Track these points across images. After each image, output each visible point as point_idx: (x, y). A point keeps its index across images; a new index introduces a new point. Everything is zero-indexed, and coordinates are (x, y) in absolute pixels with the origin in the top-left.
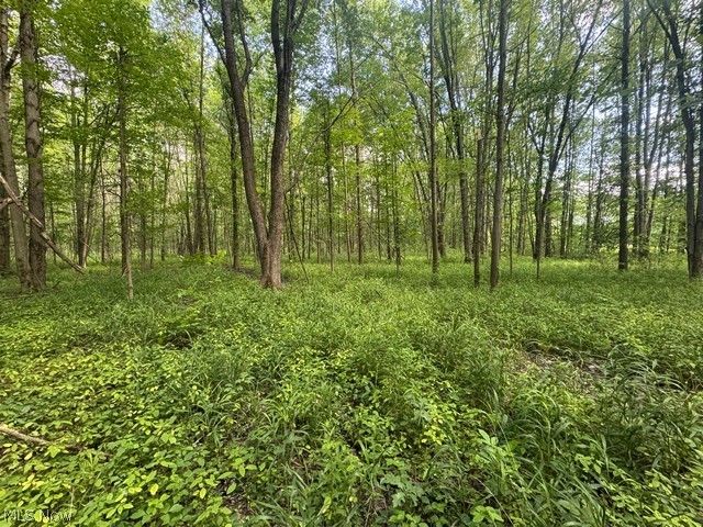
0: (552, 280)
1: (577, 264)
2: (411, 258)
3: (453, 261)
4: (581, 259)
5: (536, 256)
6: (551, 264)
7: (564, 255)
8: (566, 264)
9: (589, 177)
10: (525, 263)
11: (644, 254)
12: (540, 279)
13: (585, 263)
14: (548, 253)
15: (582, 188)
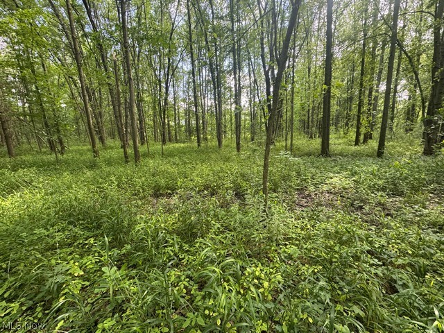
0: (171, 155)
1: (182, 145)
2: (75, 148)
3: (111, 148)
4: (184, 143)
5: (164, 142)
6: (170, 146)
7: (177, 141)
8: (177, 145)
9: (184, 100)
10: (158, 146)
11: (206, 139)
12: (163, 155)
13: (186, 145)
14: (170, 140)
15: (182, 106)
